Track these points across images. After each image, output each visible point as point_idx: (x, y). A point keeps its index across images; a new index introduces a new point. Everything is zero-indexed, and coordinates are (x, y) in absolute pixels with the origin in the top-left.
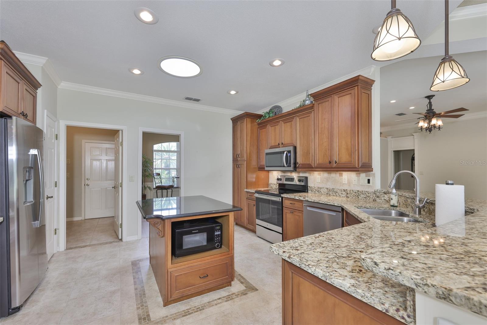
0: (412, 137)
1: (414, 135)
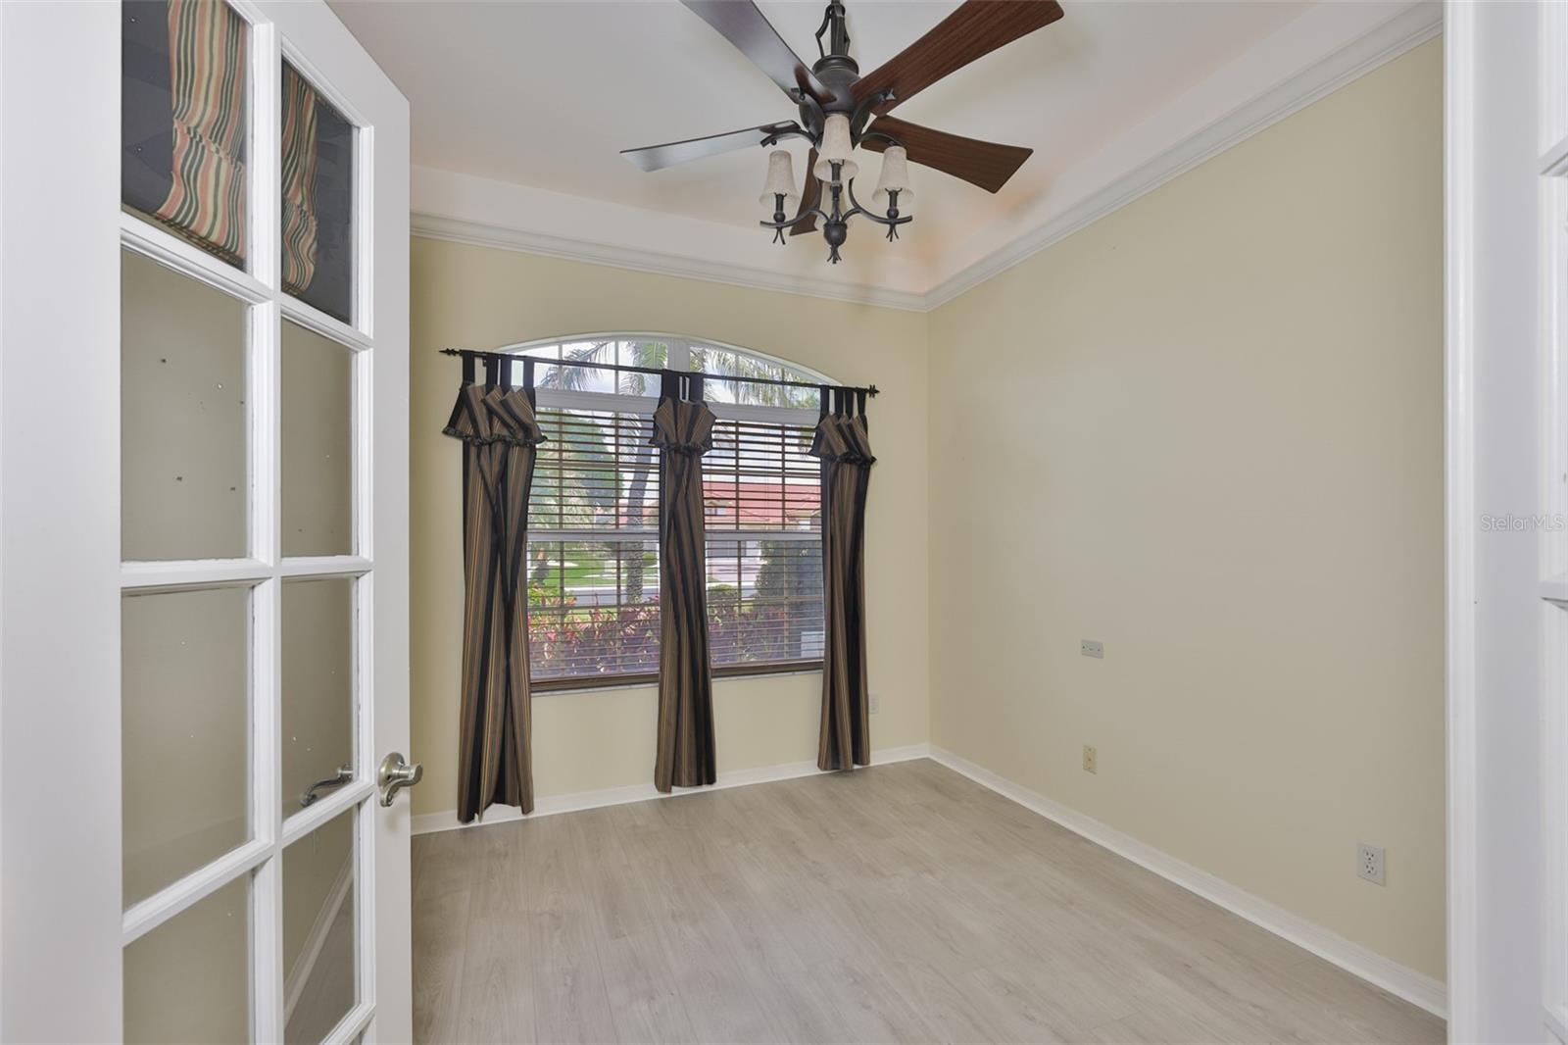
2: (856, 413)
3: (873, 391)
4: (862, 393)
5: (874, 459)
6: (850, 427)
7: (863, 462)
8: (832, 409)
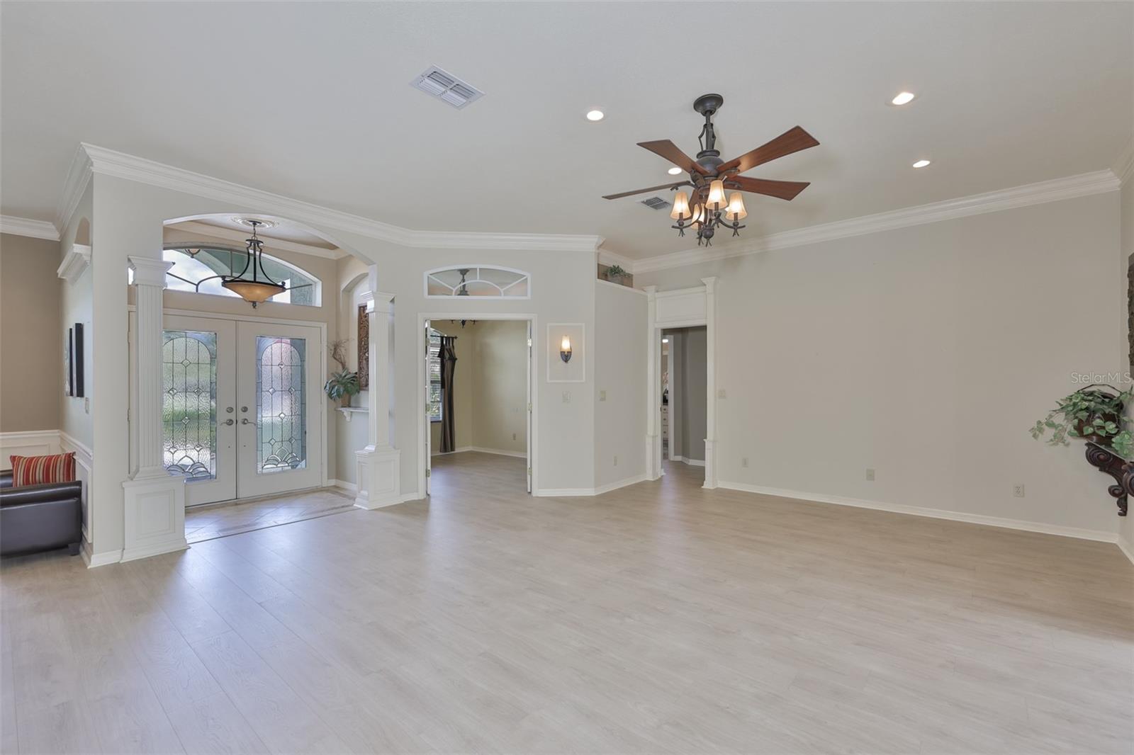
0: (701, 289)
1: (705, 285)
2: (451, 345)
3: (456, 338)
4: (453, 338)
5: (456, 359)
6: (450, 349)
7: (453, 360)
8: (444, 343)
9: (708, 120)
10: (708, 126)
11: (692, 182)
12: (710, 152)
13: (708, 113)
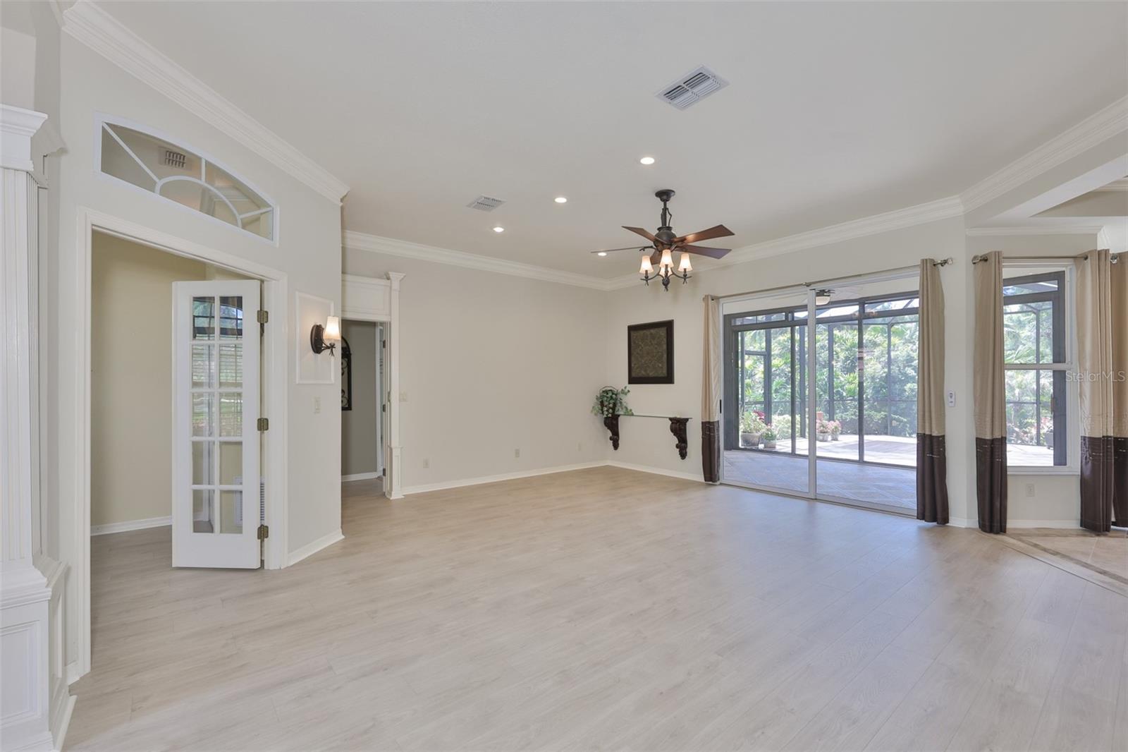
9: (665, 205)
10: (665, 209)
11: (654, 247)
12: (665, 228)
13: (665, 201)
